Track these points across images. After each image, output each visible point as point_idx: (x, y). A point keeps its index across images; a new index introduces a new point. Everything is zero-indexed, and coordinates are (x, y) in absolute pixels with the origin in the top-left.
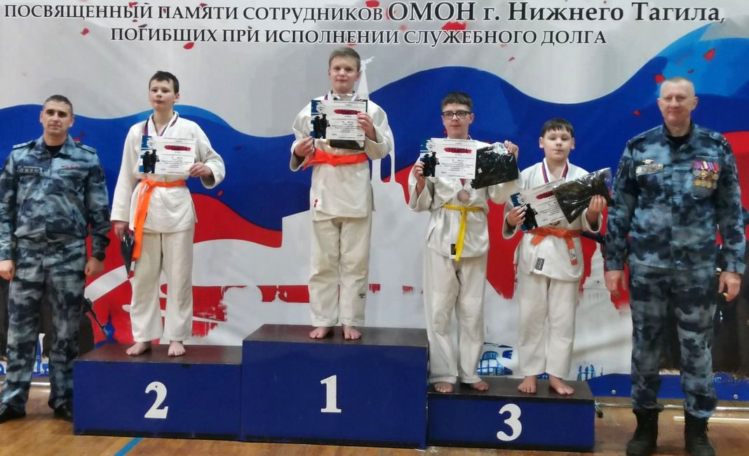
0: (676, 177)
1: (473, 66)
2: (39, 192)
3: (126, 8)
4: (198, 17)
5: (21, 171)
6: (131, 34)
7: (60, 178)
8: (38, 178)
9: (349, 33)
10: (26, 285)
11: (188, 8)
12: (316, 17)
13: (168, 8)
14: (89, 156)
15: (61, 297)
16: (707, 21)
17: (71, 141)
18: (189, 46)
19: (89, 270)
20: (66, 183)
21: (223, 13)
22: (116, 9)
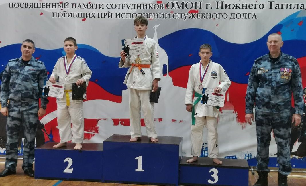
0: (273, 75)
1: (201, 28)
2: (18, 80)
3: (58, 4)
4: (88, 8)
5: (12, 71)
6: (60, 15)
7: (28, 75)
8: (18, 74)
9: (150, 14)
10: (13, 119)
11: (84, 4)
12: (136, 8)
13: (75, 4)
14: (40, 65)
15: (27, 124)
16: (300, 9)
17: (33, 59)
18: (84, 20)
19: (39, 113)
20: (30, 76)
21: (98, 6)
22: (54, 4)
